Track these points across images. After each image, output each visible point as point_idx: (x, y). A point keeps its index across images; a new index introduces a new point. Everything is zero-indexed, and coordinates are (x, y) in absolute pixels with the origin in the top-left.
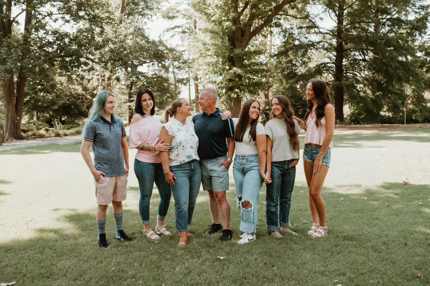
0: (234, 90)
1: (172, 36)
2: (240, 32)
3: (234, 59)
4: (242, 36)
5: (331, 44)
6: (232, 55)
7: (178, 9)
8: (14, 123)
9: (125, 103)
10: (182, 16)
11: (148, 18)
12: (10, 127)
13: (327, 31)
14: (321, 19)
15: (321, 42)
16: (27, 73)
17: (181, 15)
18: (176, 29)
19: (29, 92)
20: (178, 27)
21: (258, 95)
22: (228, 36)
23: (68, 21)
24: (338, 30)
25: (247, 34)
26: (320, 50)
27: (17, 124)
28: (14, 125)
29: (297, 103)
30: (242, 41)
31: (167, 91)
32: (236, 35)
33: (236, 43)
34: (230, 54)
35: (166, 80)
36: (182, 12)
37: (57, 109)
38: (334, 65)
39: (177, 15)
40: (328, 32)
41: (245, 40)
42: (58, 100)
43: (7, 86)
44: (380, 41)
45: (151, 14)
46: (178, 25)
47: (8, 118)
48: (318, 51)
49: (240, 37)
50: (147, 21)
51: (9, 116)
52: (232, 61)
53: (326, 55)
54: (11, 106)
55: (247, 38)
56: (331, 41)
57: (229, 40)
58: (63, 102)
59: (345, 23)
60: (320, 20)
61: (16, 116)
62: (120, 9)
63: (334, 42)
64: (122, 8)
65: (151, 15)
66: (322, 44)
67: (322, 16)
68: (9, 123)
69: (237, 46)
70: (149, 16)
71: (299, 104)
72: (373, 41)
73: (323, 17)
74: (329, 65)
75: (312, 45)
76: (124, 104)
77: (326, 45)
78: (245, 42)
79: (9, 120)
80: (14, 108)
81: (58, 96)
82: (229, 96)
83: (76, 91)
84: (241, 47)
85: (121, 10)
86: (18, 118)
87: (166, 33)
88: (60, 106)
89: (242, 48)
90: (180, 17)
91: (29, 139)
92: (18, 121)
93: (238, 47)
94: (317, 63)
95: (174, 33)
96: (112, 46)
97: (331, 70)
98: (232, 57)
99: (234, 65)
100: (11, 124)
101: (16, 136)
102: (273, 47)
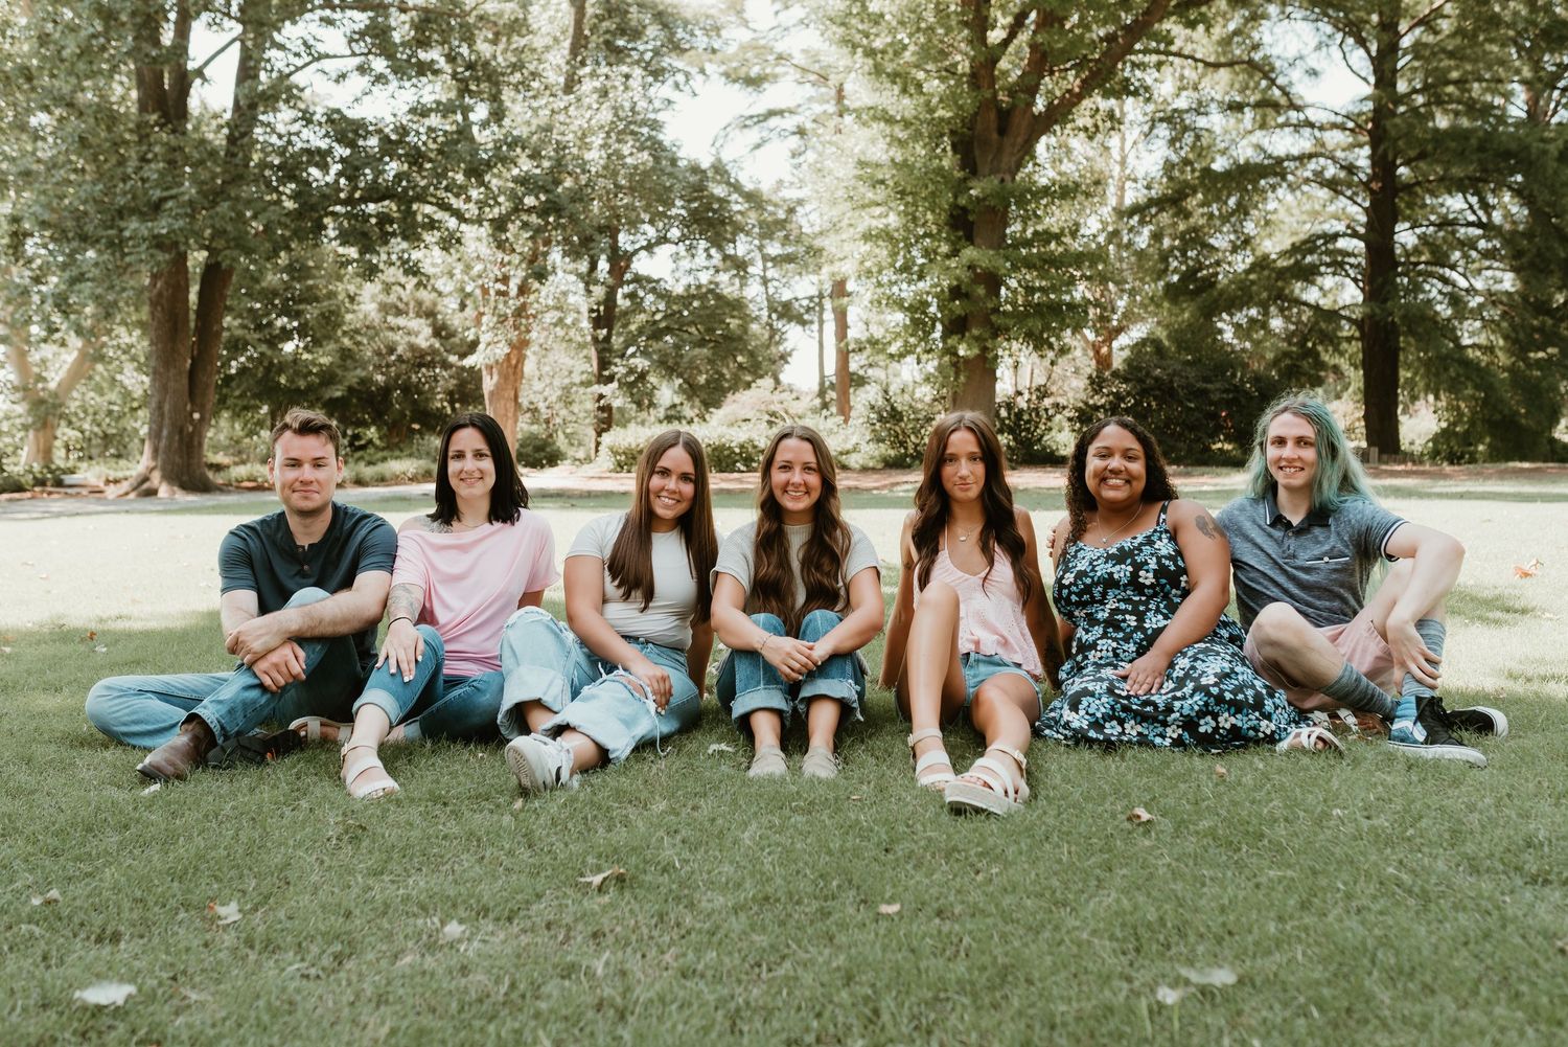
0: (969, 330)
1: (758, 146)
2: (993, 115)
3: (971, 218)
4: (1002, 131)
5: (1351, 169)
6: (962, 201)
7: (780, 47)
8: (181, 431)
9: (586, 384)
10: (794, 74)
11: (677, 85)
12: (169, 447)
13: (1333, 118)
14: (1313, 73)
15: (1311, 156)
16: (227, 252)
17: (792, 70)
18: (774, 121)
19: (248, 337)
20: (780, 113)
21: (1064, 351)
22: (953, 133)
23: (380, 79)
24: (1375, 110)
25: (1020, 124)
26: (1305, 188)
27: (192, 435)
28: (181, 440)
29: (1211, 382)
30: (1000, 150)
31: (735, 344)
32: (979, 127)
33: (978, 160)
34: (956, 197)
35: (737, 306)
36: (795, 62)
37: (342, 398)
38: (1362, 245)
39: (779, 70)
40: (1339, 119)
41: (1013, 145)
42: (346, 369)
43: (164, 301)
44: (1541, 145)
45: (688, 69)
46: (783, 106)
47: (162, 415)
48: (1298, 193)
49: (995, 136)
50: (674, 95)
51: (167, 407)
52: (964, 225)
53: (1332, 209)
54: (173, 371)
55: (1020, 140)
56: (1351, 157)
57: (954, 147)
58: (364, 374)
59: (1402, 87)
60: (1306, 78)
61: (189, 407)
62: (567, 44)
63: (1362, 158)
64: (574, 37)
65: (687, 75)
66: (1313, 165)
67: (1313, 61)
68: (165, 433)
69: (984, 168)
70: (680, 78)
71: (1218, 385)
72: (1513, 146)
73: (1318, 68)
74: (1342, 243)
75: (1275, 169)
76: (582, 390)
77: (1331, 171)
78: (1012, 154)
79: (167, 421)
80: (185, 381)
81: (346, 355)
82: (953, 352)
83: (413, 339)
84: (998, 171)
85: (572, 44)
86: (196, 416)
87: (735, 134)
88: (350, 389)
89: (1000, 176)
90: (790, 78)
91: (229, 492)
92: (195, 427)
93: (987, 171)
94: (1295, 239)
95: (765, 134)
96: (525, 165)
97: (1352, 266)
98: (964, 209)
99: (970, 239)
100: (170, 437)
101: (185, 478)
102: (1129, 184)
